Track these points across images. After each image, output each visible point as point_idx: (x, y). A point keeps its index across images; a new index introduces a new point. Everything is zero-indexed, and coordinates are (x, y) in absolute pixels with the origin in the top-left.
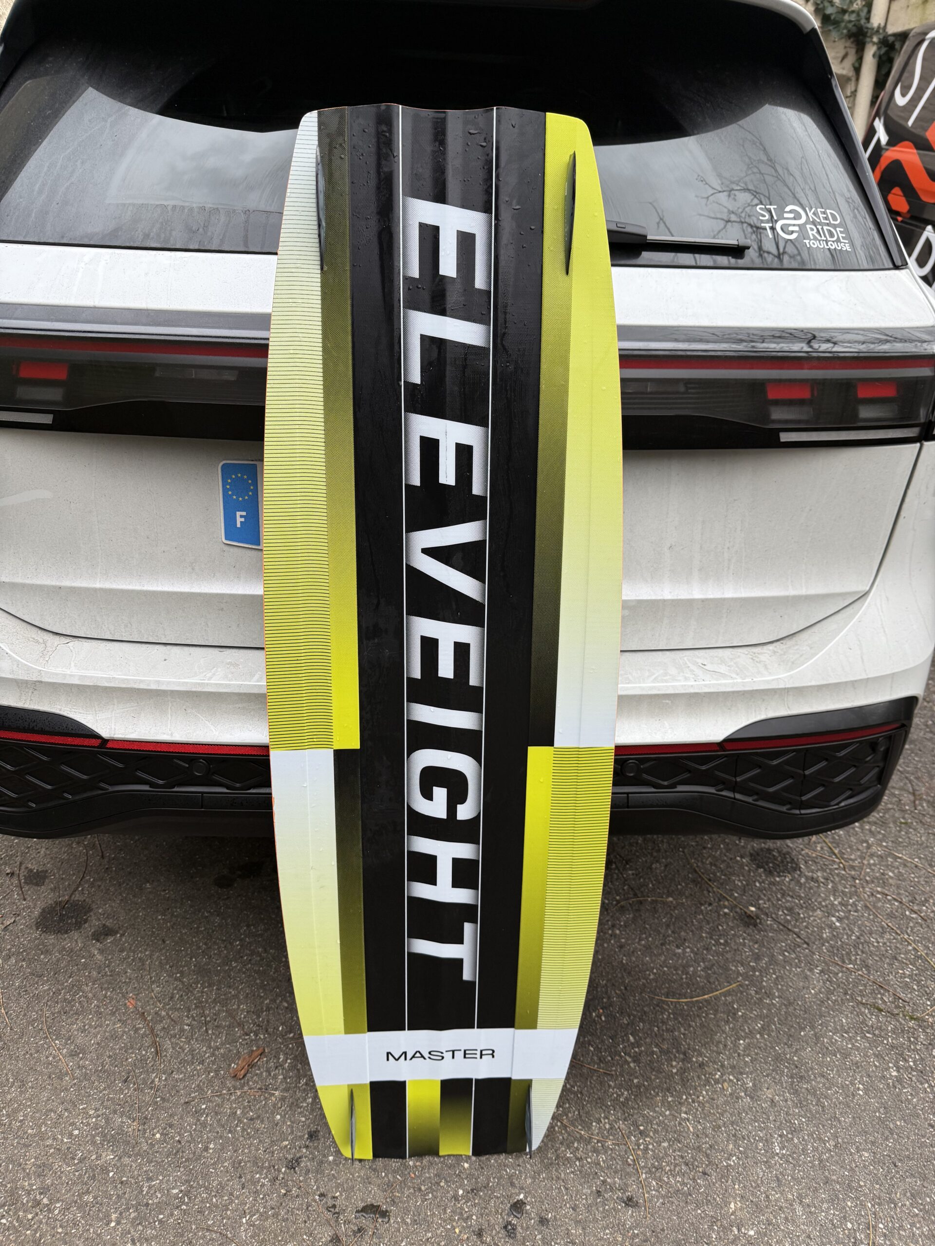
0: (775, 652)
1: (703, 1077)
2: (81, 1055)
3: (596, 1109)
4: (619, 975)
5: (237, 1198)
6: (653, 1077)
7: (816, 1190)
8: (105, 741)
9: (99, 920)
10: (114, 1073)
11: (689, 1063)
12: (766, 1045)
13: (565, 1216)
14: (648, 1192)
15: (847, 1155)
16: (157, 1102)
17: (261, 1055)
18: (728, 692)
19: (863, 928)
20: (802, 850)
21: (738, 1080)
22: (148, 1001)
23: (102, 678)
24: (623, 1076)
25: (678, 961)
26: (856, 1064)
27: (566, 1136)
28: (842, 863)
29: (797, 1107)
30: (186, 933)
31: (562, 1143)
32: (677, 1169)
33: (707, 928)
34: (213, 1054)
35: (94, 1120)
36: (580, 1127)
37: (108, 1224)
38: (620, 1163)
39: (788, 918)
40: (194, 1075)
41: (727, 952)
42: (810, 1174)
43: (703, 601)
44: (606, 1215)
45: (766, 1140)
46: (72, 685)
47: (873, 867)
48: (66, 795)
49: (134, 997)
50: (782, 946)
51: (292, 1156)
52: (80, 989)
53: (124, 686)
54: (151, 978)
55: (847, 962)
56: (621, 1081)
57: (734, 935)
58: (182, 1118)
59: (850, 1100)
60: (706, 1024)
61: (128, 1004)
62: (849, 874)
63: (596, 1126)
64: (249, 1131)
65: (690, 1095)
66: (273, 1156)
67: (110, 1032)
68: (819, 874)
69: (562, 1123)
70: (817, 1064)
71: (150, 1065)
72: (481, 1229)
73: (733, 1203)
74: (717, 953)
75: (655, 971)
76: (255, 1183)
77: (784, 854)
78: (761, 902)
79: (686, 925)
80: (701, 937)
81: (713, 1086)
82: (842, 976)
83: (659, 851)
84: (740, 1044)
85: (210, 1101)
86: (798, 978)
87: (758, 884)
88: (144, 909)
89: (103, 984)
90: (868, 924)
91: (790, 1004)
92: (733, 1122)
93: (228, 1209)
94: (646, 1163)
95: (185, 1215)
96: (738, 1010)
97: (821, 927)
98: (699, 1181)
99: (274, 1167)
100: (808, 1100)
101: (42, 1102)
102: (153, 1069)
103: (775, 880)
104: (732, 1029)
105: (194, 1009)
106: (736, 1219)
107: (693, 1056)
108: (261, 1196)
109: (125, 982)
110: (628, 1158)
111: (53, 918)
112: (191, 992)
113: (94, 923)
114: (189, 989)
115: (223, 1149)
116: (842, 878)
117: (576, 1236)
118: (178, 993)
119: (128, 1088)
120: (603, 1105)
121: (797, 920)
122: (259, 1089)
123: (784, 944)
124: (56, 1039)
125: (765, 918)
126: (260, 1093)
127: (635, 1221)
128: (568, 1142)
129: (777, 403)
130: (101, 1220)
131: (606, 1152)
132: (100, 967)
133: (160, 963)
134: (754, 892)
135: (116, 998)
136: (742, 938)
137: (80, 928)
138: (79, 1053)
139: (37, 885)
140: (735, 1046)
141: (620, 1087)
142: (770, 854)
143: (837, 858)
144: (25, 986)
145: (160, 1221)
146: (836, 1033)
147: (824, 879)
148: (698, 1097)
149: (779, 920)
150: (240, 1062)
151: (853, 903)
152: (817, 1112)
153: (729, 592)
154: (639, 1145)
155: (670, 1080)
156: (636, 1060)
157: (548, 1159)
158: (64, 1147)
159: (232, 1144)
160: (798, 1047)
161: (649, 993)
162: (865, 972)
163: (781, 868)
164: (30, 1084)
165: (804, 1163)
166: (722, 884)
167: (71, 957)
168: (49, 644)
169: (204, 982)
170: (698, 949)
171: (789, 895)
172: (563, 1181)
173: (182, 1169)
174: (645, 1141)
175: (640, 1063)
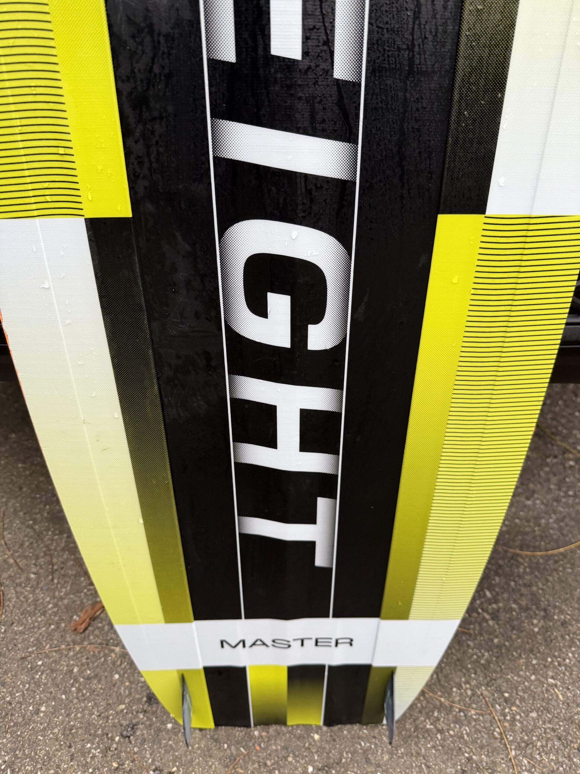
1: (567, 637)
6: (514, 637)
11: (550, 621)
14: (519, 773)
24: (481, 635)
27: (424, 703)
31: (420, 712)
32: (549, 745)
34: (56, 605)
36: (439, 693)
38: (486, 736)
40: (34, 627)
51: (128, 722)
54: (4, 525)
56: (481, 640)
60: (564, 579)
63: (457, 693)
64: (84, 692)
65: (556, 657)
66: (107, 722)
74: (567, 505)
76: (84, 753)
85: (47, 656)
94: (514, 737)
98: (575, 760)
99: (107, 735)
105: (42, 558)
107: (554, 614)
110: (494, 730)
114: (39, 536)
115: (55, 712)
118: (28, 540)
120: (463, 667)
122: (100, 643)
126: (100, 649)
128: (427, 711)
131: (469, 723)
133: (15, 510)
141: (479, 647)
148: (564, 660)
150: (82, 615)
154: (505, 715)
155: (533, 641)
156: (495, 616)
157: (406, 730)
159: (66, 708)
161: (502, 545)
166: (564, 438)
169: (55, 529)
170: (548, 501)
172: (424, 758)
173: (8, 736)
174: (512, 710)
175: (498, 620)
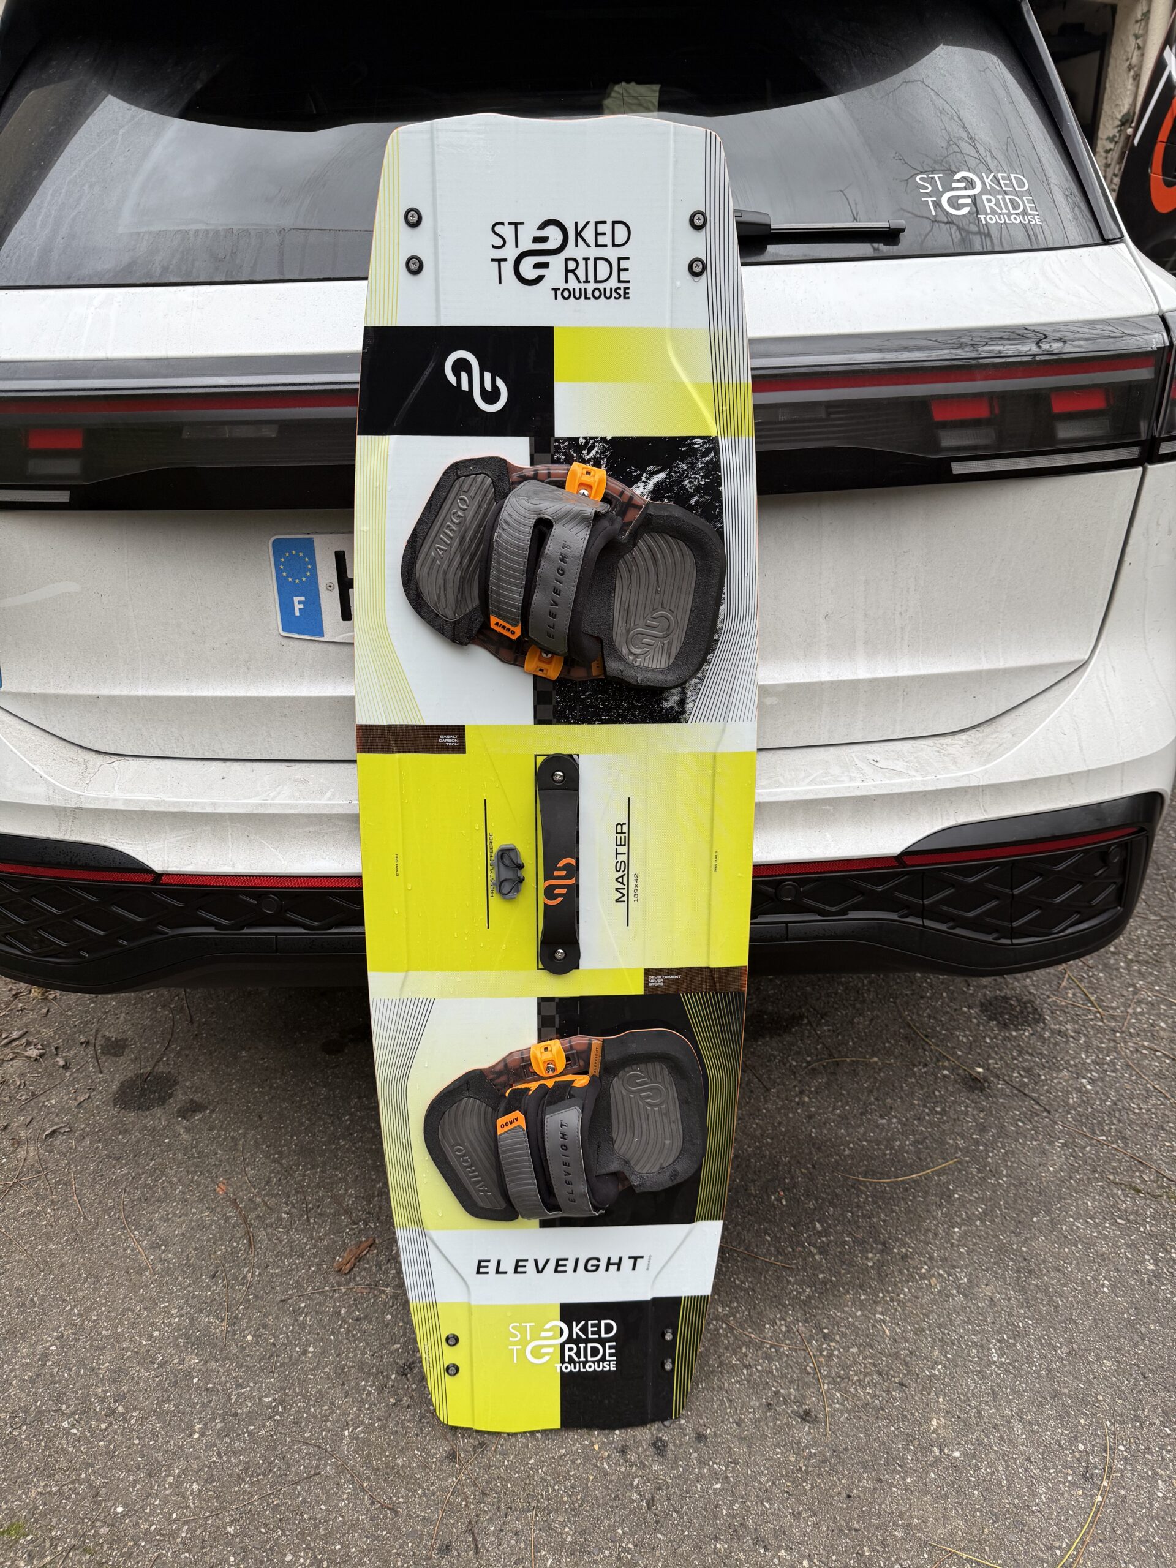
0: (968, 742)
1: (906, 1271)
2: (163, 1248)
3: (770, 1308)
4: (807, 1151)
5: (339, 1407)
6: (843, 1271)
7: (1041, 1405)
8: (158, 876)
9: (186, 1094)
10: (201, 1267)
11: (888, 1254)
12: (987, 1233)
13: (727, 1432)
14: (830, 1406)
15: (1084, 1364)
16: (249, 1300)
17: (370, 1246)
18: (905, 794)
19: (1122, 1092)
20: (1049, 997)
21: (949, 1275)
22: (241, 1186)
23: (149, 801)
24: (805, 1270)
25: (881, 1133)
26: (1102, 1255)
27: (732, 1340)
28: (1099, 1012)
29: (1022, 1307)
30: (286, 1107)
31: (727, 1348)
32: (867, 1379)
33: (920, 1094)
34: (315, 1246)
35: (177, 1320)
36: (749, 1330)
37: (191, 1436)
38: (797, 1371)
39: (1026, 1080)
40: (292, 1270)
41: (944, 1123)
42: (1034, 1386)
43: (871, 681)
44: (777, 1431)
45: (982, 1346)
46: (117, 810)
47: (1140, 1017)
48: (121, 941)
49: (225, 1181)
50: (1016, 1114)
51: (404, 1361)
52: (163, 1173)
53: (176, 810)
54: (245, 1160)
55: (1098, 1132)
56: (804, 1276)
57: (954, 1102)
58: (277, 1318)
59: (1091, 1299)
60: (913, 1209)
61: (218, 1189)
62: (1107, 1026)
63: (770, 1329)
64: (354, 1332)
65: (888, 1292)
66: (381, 1361)
67: (197, 1221)
68: (1069, 1026)
69: (728, 1325)
70: (1051, 1256)
71: (242, 1258)
72: (626, 1446)
73: (935, 1420)
74: (931, 1124)
75: (851, 1145)
76: (359, 1390)
77: (1025, 1003)
78: (991, 1061)
79: (893, 1090)
80: (913, 1104)
81: (917, 1282)
82: (1091, 1150)
83: (864, 1001)
84: (955, 1232)
85: (310, 1299)
86: (1034, 1153)
87: (988, 1040)
88: (238, 1080)
89: (189, 1167)
90: (1129, 1087)
91: (1021, 1184)
92: (940, 1325)
93: (328, 1420)
94: (829, 1372)
95: (278, 1426)
96: (954, 1192)
97: (1068, 1091)
98: (894, 1393)
99: (382, 1373)
100: (1037, 1298)
101: (119, 1300)
102: (246, 1264)
103: (1011, 1035)
104: (946, 1215)
105: (294, 1195)
106: (938, 1438)
107: (894, 1247)
108: (367, 1406)
109: (215, 1165)
110: (808, 1365)
111: (133, 1093)
112: (291, 1175)
113: (180, 1097)
114: (288, 1172)
115: (324, 1353)
116: (1099, 1030)
117: (739, 1455)
118: (275, 1177)
119: (217, 1285)
120: (780, 1304)
121: (1036, 1083)
122: (368, 1285)
123: (1017, 1113)
124: (135, 1230)
125: (995, 1081)
126: (368, 1290)
127: (813, 1439)
128: (734, 1347)
129: (944, 425)
130: (183, 1431)
131: (781, 1359)
132: (186, 1148)
133: (256, 1142)
134: (982, 1050)
135: (204, 1184)
136: (965, 1104)
137: (164, 1103)
138: (161, 1245)
139: (115, 1055)
140: (947, 1234)
141: (801, 1283)
142: (1006, 1003)
143: (1094, 1006)
144: (101, 1170)
145: (250, 1433)
146: (1079, 1219)
147: (1075, 1032)
148: (898, 1295)
149: (1013, 1084)
150: (345, 1255)
151: (1111, 1061)
152: (1048, 1313)
153: (905, 667)
154: (821, 1351)
155: (865, 1276)
156: (823, 1251)
157: (710, 1367)
158: (142, 1350)
159: (335, 1347)
160: (1029, 1235)
161: (843, 1172)
162: (1121, 1145)
163: (1020, 1020)
164: (105, 1280)
165: (1029, 1373)
166: (942, 1041)
167: (153, 1137)
168: (90, 765)
169: (306, 1164)
170: (907, 1120)
171: (1028, 1053)
172: (727, 1392)
173: (276, 1375)
174: (830, 1346)
175: (827, 1255)
